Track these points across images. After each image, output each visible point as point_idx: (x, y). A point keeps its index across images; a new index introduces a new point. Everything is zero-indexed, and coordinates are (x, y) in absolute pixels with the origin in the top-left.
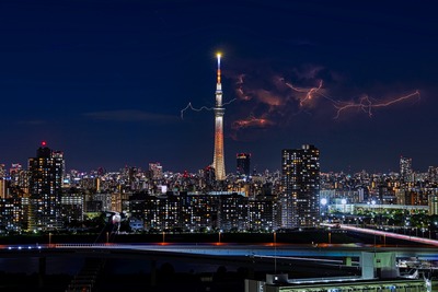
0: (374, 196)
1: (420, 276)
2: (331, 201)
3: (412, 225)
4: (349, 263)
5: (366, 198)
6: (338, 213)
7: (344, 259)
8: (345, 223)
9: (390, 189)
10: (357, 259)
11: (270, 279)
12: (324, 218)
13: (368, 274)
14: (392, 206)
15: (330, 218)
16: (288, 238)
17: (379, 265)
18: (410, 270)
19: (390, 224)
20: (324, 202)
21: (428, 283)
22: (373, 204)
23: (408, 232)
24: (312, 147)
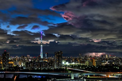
0: (74, 62)
1: (83, 78)
2: (65, 63)
3: (82, 68)
4: (69, 76)
5: (72, 62)
6: (66, 65)
7: (68, 75)
8: (68, 67)
9: (77, 60)
10: (71, 75)
11: (52, 79)
12: (63, 66)
13: (73, 78)
14: (77, 64)
15: (65, 66)
16: (56, 71)
17: (75, 76)
18: (81, 77)
19: (77, 67)
20: (63, 63)
21: (85, 80)
22: (74, 63)
23: (81, 69)
24: (61, 52)
